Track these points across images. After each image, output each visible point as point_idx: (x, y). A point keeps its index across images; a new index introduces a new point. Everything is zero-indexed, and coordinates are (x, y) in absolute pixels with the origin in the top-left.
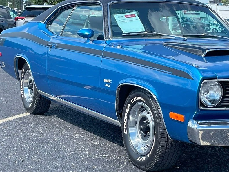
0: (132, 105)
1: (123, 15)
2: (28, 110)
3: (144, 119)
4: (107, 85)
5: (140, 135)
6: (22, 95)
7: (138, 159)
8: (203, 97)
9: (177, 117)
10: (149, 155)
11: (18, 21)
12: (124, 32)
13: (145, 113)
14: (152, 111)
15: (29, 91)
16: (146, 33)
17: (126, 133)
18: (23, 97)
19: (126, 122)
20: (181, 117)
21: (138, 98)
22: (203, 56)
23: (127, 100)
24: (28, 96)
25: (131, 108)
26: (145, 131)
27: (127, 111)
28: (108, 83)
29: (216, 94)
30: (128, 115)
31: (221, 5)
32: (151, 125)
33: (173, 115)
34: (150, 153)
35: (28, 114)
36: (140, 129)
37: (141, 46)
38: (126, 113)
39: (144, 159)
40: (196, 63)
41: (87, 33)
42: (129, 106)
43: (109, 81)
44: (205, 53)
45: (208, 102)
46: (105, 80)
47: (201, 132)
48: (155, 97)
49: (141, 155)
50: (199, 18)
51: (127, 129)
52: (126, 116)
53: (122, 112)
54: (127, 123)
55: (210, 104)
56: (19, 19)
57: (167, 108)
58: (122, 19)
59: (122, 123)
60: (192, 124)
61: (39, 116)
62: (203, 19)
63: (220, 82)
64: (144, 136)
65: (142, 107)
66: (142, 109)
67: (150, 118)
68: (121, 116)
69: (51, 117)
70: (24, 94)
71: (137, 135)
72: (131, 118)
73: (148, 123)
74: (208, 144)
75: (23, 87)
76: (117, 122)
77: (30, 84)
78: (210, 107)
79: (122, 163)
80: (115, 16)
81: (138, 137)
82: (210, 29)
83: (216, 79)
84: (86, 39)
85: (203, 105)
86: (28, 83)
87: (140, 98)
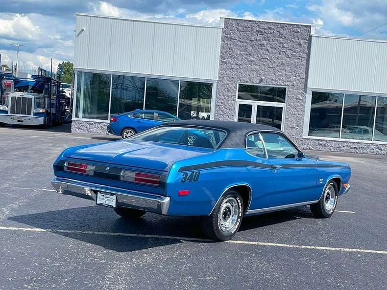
9: (346, 185)
28: (321, 181)
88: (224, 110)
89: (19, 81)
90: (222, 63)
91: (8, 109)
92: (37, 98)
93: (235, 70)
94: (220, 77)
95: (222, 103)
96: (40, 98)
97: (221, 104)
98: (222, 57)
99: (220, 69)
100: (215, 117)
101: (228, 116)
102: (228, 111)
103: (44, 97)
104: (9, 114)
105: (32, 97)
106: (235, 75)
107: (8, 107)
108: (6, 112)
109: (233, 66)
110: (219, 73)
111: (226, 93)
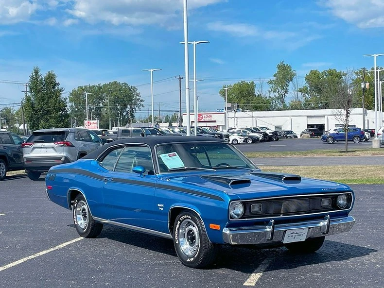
0: (181, 222)
1: (167, 154)
2: (81, 235)
3: (191, 231)
4: (160, 208)
5: (188, 243)
6: (76, 222)
7: (188, 260)
8: (232, 212)
9: (215, 227)
10: (196, 256)
11: (25, 147)
12: (169, 168)
13: (191, 227)
14: (197, 225)
15: (82, 218)
16: (185, 168)
17: (177, 243)
18: (76, 224)
19: (177, 234)
20: (218, 227)
21: (185, 217)
22: (229, 184)
23: (177, 219)
24: (82, 223)
25: (180, 224)
26: (192, 239)
27: (178, 226)
28: (161, 207)
29: (240, 210)
30: (178, 229)
31: (240, 111)
32: (196, 235)
33: (212, 226)
34: (197, 254)
35: (82, 238)
36: (188, 239)
37: (181, 178)
38: (177, 228)
39: (192, 259)
40: (225, 190)
41: (141, 170)
42: (179, 222)
43: (162, 205)
44: (231, 183)
45: (235, 215)
46: (159, 205)
47: (231, 235)
48: (199, 214)
49: (190, 257)
50: (215, 126)
51: (178, 239)
52: (176, 230)
53: (173, 228)
54: (178, 236)
55: (236, 217)
56: (26, 146)
57: (207, 221)
58: (166, 157)
59: (174, 235)
60: (226, 231)
61: (93, 239)
62: (221, 127)
63: (242, 202)
64: (191, 243)
65: (189, 222)
66: (189, 224)
67: (195, 230)
68: (172, 231)
69: (104, 239)
70: (77, 221)
71: (185, 243)
72: (181, 231)
73: (193, 233)
74: (236, 244)
75: (76, 216)
76: (170, 236)
77: (82, 212)
78: (237, 219)
79: (176, 265)
80: (161, 156)
81: (186, 244)
82: (229, 141)
83: (239, 200)
84: (139, 175)
85: (231, 218)
86: (81, 211)
87: (188, 216)
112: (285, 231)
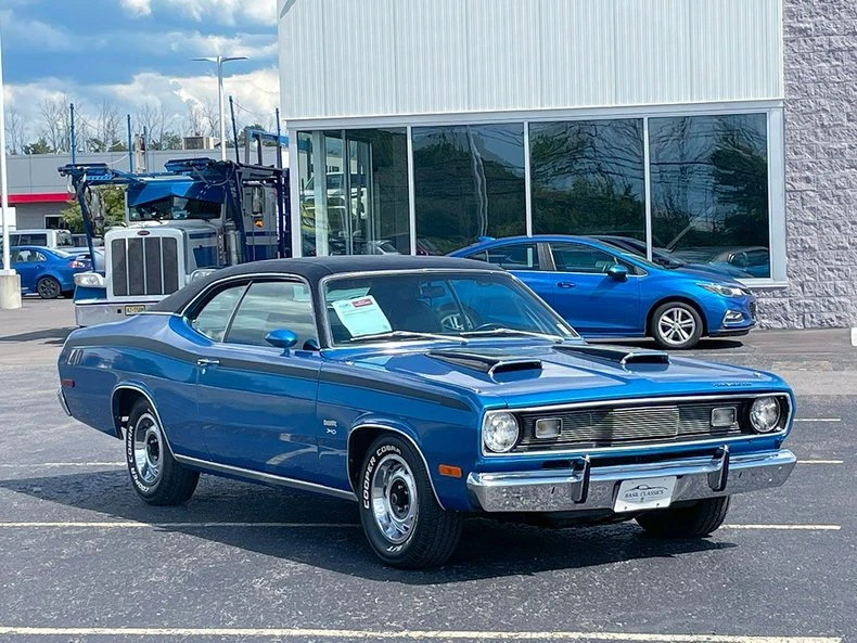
0: (378, 459)
1: (350, 302)
3: (400, 482)
4: (329, 431)
5: (391, 509)
7: (389, 550)
8: (488, 438)
9: (450, 471)
10: (407, 543)
12: (353, 333)
13: (400, 473)
14: (413, 470)
17: (367, 507)
19: (367, 488)
20: (456, 472)
21: (388, 448)
22: (490, 373)
23: (369, 452)
25: (376, 464)
26: (400, 498)
27: (368, 469)
28: (332, 427)
30: (371, 476)
32: (413, 493)
33: (443, 469)
34: (411, 538)
36: (392, 501)
38: (367, 473)
39: (399, 548)
42: (373, 460)
43: (334, 423)
44: (493, 368)
45: (496, 445)
46: (326, 423)
48: (415, 442)
49: (395, 543)
51: (370, 500)
52: (367, 477)
53: (360, 473)
54: (370, 491)
55: (499, 447)
57: (435, 459)
58: (347, 309)
59: (360, 492)
60: (474, 481)
63: (513, 413)
64: (400, 511)
65: (396, 462)
66: (397, 465)
67: (410, 481)
73: (406, 488)
76: (351, 495)
78: (500, 453)
80: (335, 305)
81: (389, 515)
83: (507, 408)
84: (282, 351)
85: (488, 449)
87: (393, 448)
88: (819, 203)
89: (142, 186)
90: (795, 34)
91: (105, 282)
92: (192, 236)
93: (845, 55)
94: (790, 89)
95: (808, 180)
96: (210, 235)
97: (803, 185)
98: (790, 14)
99: (789, 60)
100: (787, 234)
101: (838, 227)
102: (834, 207)
103: (225, 230)
104: (111, 297)
105: (177, 234)
106: (848, 72)
107: (104, 275)
108: (100, 292)
109: (837, 42)
110: (788, 72)
111: (820, 143)
112: (619, 483)
